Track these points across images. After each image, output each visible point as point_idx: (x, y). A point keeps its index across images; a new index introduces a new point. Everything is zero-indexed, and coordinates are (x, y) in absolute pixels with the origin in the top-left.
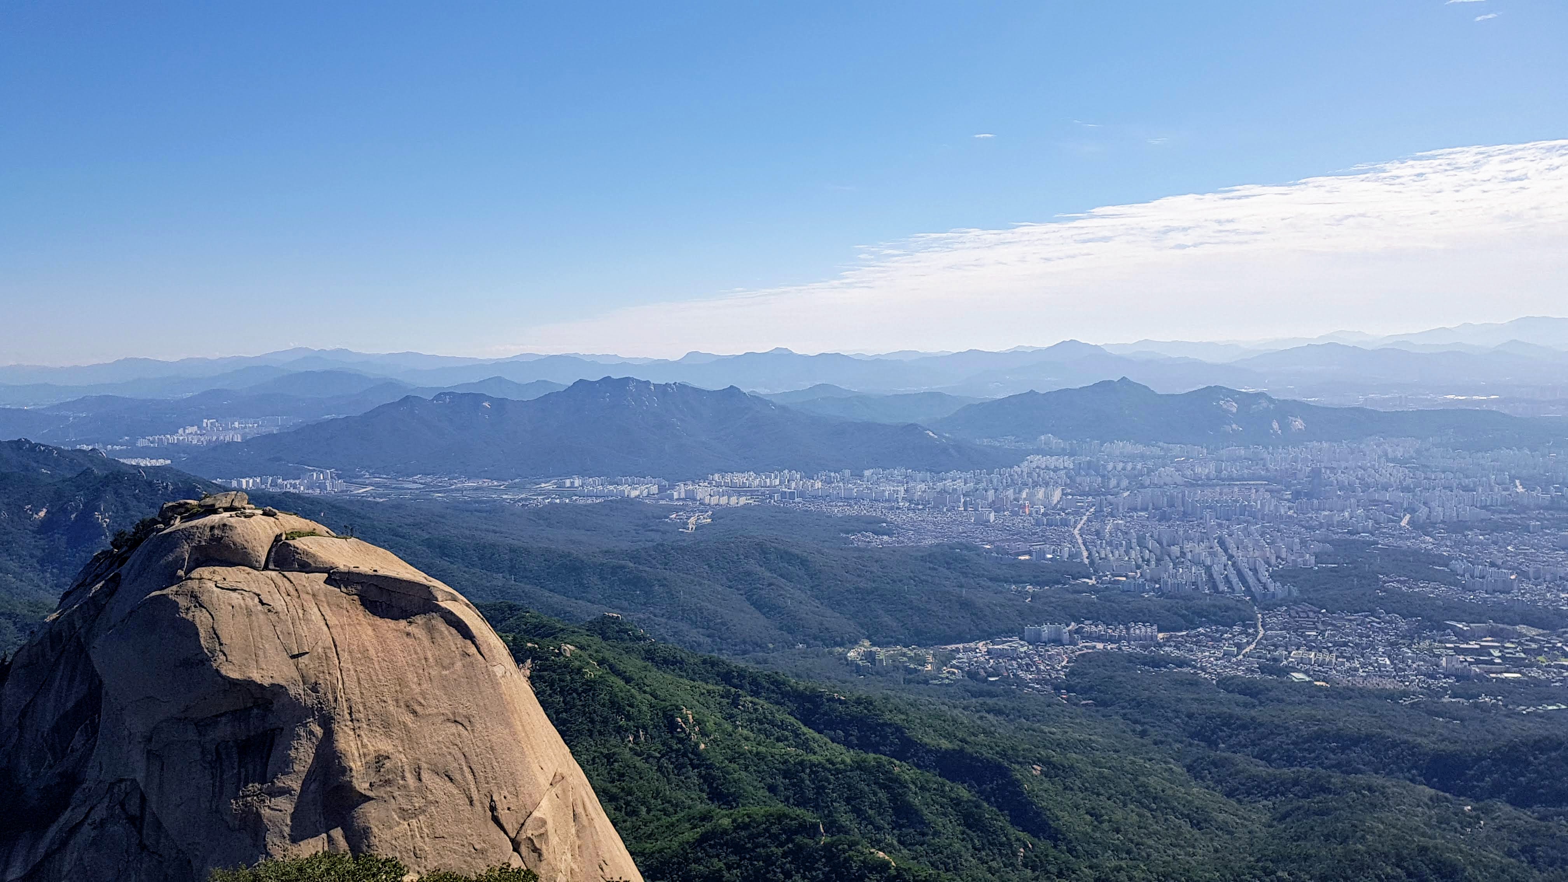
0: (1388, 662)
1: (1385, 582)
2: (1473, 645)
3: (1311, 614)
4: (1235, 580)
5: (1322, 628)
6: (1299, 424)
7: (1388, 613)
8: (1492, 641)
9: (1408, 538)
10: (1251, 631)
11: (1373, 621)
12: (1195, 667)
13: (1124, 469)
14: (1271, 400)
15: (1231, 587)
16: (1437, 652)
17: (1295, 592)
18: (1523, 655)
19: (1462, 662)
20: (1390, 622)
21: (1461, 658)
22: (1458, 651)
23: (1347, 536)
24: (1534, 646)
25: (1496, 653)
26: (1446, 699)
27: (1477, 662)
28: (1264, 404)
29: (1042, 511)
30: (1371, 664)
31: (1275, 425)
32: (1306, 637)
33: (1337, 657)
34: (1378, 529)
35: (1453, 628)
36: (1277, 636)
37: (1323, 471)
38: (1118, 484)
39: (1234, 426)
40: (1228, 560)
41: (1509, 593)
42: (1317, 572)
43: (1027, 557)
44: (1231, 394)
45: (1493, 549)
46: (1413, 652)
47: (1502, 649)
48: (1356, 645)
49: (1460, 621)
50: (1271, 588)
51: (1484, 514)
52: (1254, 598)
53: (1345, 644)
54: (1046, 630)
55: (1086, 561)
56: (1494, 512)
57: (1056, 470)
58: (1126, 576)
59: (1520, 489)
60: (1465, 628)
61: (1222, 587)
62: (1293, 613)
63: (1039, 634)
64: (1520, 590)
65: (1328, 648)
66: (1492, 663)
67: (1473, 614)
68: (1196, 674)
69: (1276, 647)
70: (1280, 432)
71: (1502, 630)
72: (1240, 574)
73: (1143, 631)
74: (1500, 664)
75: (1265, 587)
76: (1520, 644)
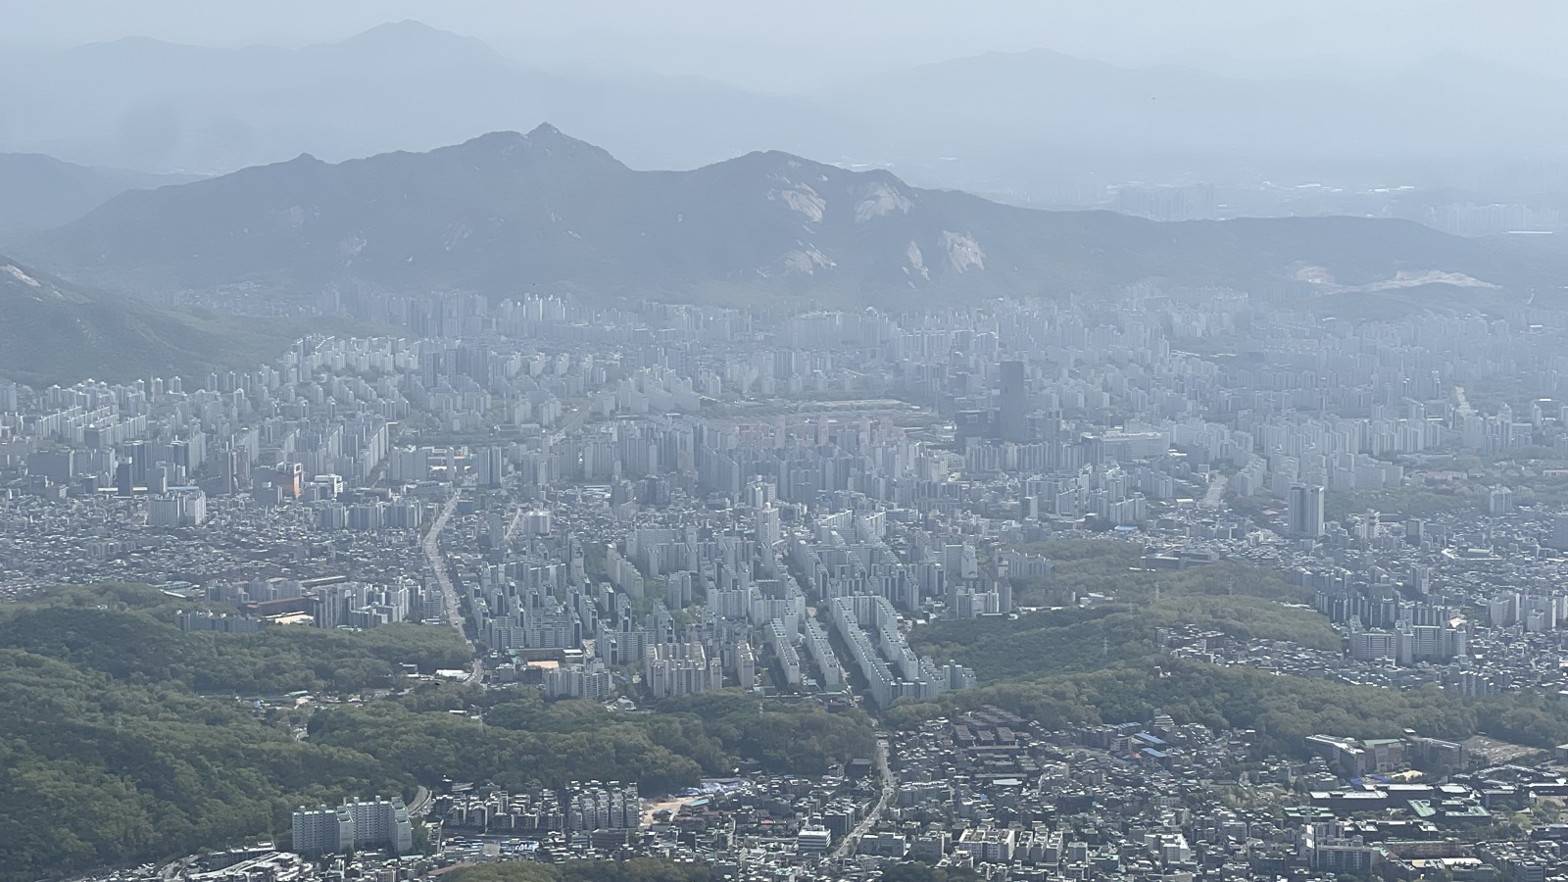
0: (1184, 845)
2: (1372, 791)
3: (1005, 733)
4: (825, 655)
5: (1031, 768)
6: (969, 252)
7: (1179, 720)
8: (1414, 781)
9: (1220, 536)
10: (864, 784)
11: (1147, 744)
13: (550, 369)
14: (902, 189)
15: (814, 670)
16: (1292, 813)
17: (968, 679)
18: (1483, 812)
19: (1348, 834)
20: (1186, 744)
21: (1347, 825)
23: (1086, 534)
24: (1507, 788)
27: (1383, 833)
28: (886, 200)
29: (339, 488)
30: (1145, 852)
31: (915, 255)
32: (991, 793)
33: (1067, 838)
34: (1155, 514)
35: (1327, 751)
36: (925, 793)
37: (1028, 370)
38: (535, 409)
39: (817, 256)
40: (808, 604)
41: (1447, 661)
42: (1018, 625)
43: (297, 618)
44: (811, 173)
45: (1410, 555)
46: (1240, 817)
47: (1436, 797)
48: (1111, 804)
49: (1341, 736)
50: (912, 670)
51: (1386, 472)
52: (870, 703)
53: (1086, 804)
54: (352, 814)
55: (458, 621)
56: (1410, 467)
57: (375, 375)
58: (561, 659)
59: (1465, 409)
60: (1354, 751)
61: (794, 675)
62: (963, 733)
63: (330, 825)
64: (1470, 652)
65: (1045, 817)
66: (1413, 832)
67: (1367, 714)
69: (925, 820)
70: (925, 272)
71: (1434, 750)
72: (837, 639)
73: (603, 802)
74: (1433, 835)
75: (897, 670)
76: (1476, 784)
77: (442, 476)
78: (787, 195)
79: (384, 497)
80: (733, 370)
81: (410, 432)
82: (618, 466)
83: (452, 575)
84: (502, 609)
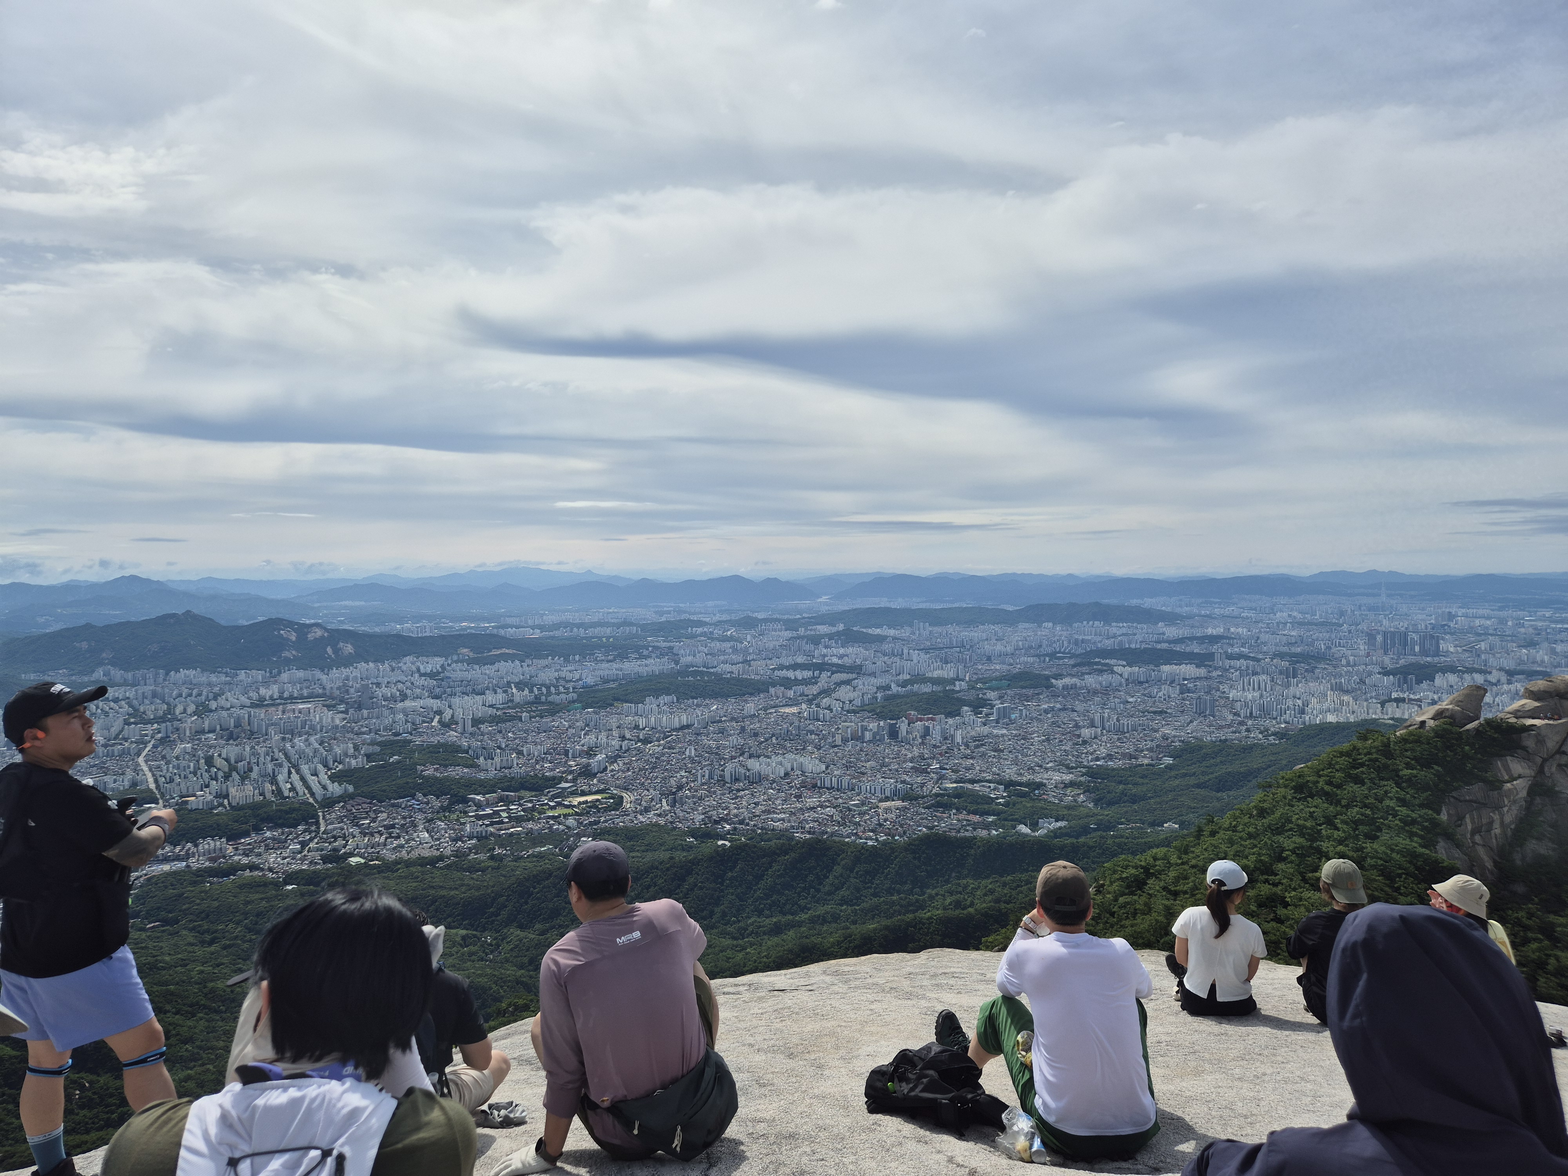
0: (427, 835)
1: (422, 771)
2: (488, 811)
3: (365, 806)
4: (298, 785)
5: (374, 816)
6: (349, 648)
7: (425, 795)
8: (501, 806)
9: (437, 735)
10: (313, 828)
11: (414, 804)
12: (262, 870)
13: (190, 695)
14: (325, 629)
15: (295, 791)
16: (462, 820)
17: (351, 789)
18: (522, 813)
19: (481, 825)
20: (427, 803)
21: (480, 823)
22: (479, 817)
23: (392, 738)
24: (530, 805)
25: (504, 815)
26: (472, 856)
27: (492, 824)
28: (319, 633)
30: (413, 840)
31: (329, 650)
32: (360, 826)
33: (386, 838)
34: (415, 729)
35: (473, 800)
36: (336, 829)
37: (371, 686)
38: (184, 710)
39: (294, 652)
40: (291, 768)
41: (510, 768)
42: (368, 769)
44: (290, 624)
45: (499, 737)
46: (446, 824)
47: (508, 810)
48: (402, 825)
49: (477, 794)
50: (331, 788)
51: (491, 711)
52: (315, 800)
53: (393, 826)
55: (152, 787)
56: (498, 709)
57: (117, 700)
58: (195, 796)
60: (482, 799)
61: (286, 793)
62: (349, 807)
64: (517, 764)
65: (379, 832)
66: (502, 822)
67: (486, 787)
68: (264, 875)
69: (335, 838)
70: (333, 656)
71: (507, 796)
72: (303, 779)
73: (212, 845)
74: (507, 823)
75: (324, 787)
76: (520, 805)
77: (146, 735)
78: (282, 632)
79: (121, 744)
80: (263, 691)
81: (132, 720)
82: (218, 727)
83: (150, 770)
84: (172, 780)
